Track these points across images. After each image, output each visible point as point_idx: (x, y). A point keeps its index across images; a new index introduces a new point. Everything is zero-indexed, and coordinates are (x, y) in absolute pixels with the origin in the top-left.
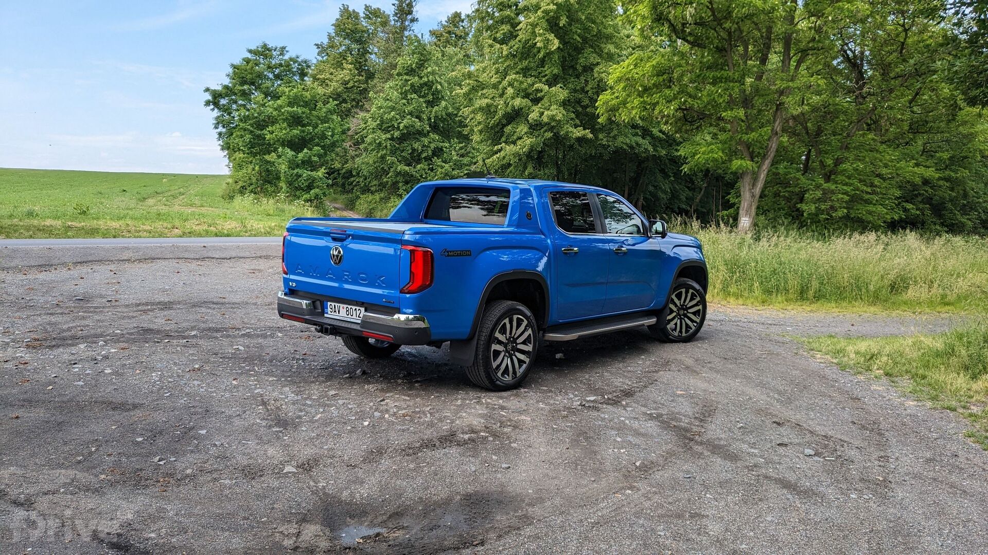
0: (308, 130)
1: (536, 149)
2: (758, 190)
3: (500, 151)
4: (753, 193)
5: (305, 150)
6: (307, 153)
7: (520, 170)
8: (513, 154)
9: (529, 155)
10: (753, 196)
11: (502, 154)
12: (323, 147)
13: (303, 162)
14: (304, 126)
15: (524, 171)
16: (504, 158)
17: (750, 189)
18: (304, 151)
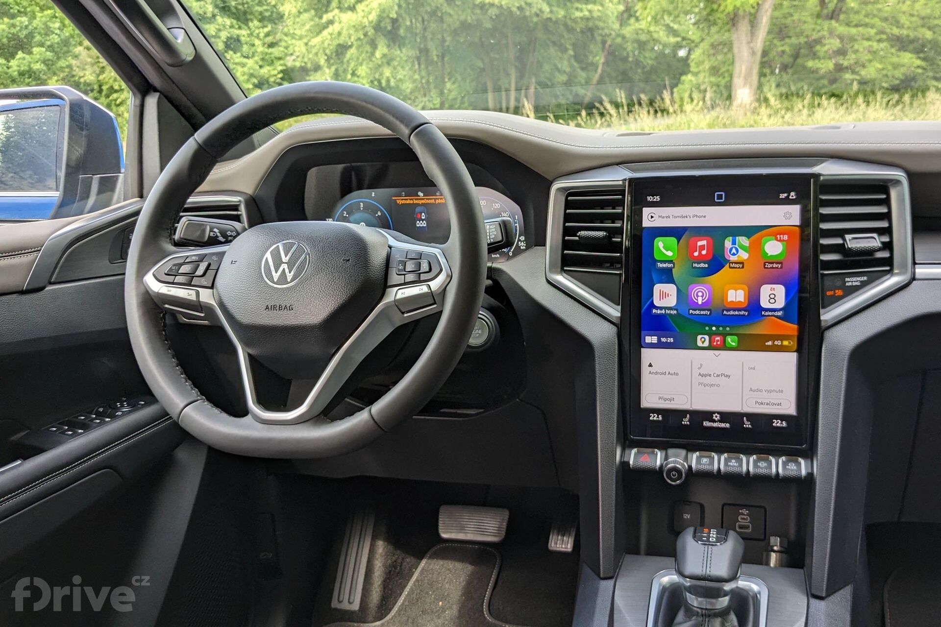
0: (21, 22)
1: (388, 16)
2: (759, 44)
3: (331, 22)
4: (752, 48)
5: (20, 54)
6: (24, 59)
7: (367, 52)
8: (354, 26)
9: (377, 27)
10: (754, 53)
11: (335, 28)
12: (51, 48)
13: (21, 74)
14: (13, 17)
15: (373, 54)
16: (339, 34)
17: (749, 43)
18: (18, 57)
